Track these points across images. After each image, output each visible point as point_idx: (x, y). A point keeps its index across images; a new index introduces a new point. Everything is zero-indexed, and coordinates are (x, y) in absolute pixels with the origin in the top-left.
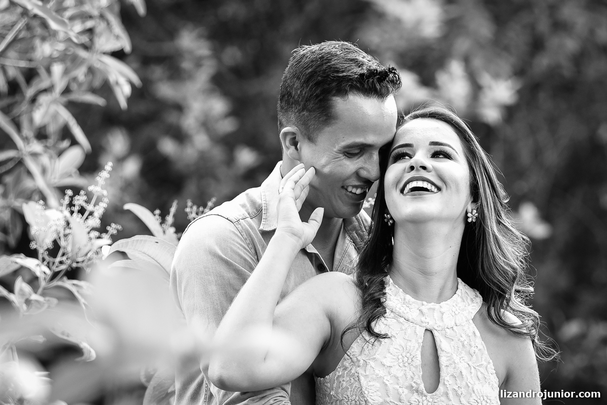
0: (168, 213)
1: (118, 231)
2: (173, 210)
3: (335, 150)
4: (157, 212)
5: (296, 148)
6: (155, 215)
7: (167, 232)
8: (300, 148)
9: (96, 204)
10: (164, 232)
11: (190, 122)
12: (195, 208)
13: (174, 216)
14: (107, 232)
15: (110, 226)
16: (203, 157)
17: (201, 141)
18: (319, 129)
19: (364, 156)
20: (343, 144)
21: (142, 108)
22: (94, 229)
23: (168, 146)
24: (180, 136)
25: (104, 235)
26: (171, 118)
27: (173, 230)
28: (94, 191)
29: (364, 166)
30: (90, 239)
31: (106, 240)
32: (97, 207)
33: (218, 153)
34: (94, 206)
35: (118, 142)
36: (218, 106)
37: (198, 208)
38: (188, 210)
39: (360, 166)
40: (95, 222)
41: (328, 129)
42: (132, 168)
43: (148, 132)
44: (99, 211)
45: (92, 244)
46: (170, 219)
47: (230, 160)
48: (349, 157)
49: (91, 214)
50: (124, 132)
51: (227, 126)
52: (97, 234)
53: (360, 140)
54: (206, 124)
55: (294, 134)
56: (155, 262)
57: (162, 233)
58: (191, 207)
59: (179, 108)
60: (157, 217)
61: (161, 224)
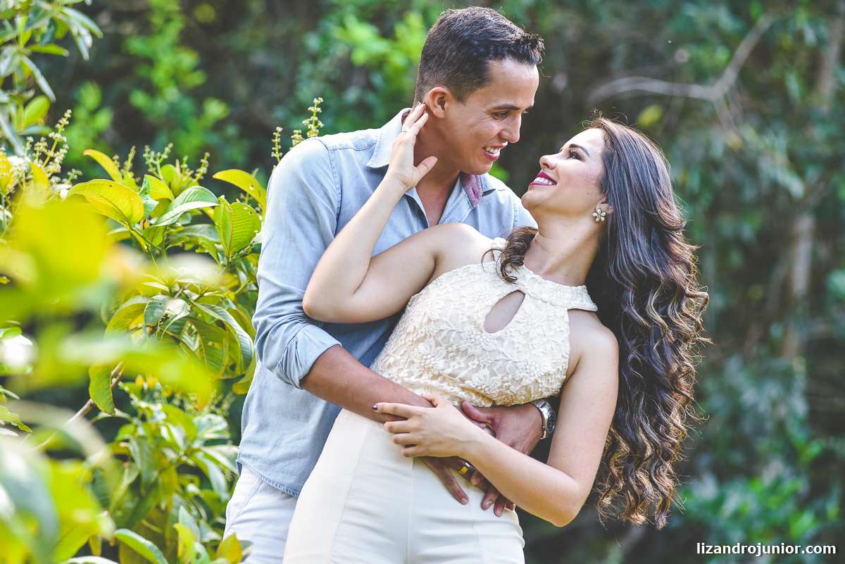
0: (127, 159)
1: (78, 176)
2: (131, 156)
3: (485, 110)
4: (116, 157)
5: (443, 108)
6: (113, 161)
7: (125, 176)
8: (448, 108)
9: (56, 150)
10: (123, 177)
11: (160, 75)
12: (153, 153)
13: (133, 161)
14: (68, 177)
15: (71, 171)
16: (173, 108)
17: (171, 94)
18: (472, 90)
19: (508, 118)
20: (495, 105)
21: (114, 62)
22: (55, 174)
23: (139, 99)
24: (152, 90)
25: (65, 180)
26: (142, 71)
27: (130, 175)
28: (54, 137)
29: (506, 127)
30: (52, 184)
31: (67, 184)
32: (58, 153)
33: (187, 105)
34: (55, 152)
35: (90, 95)
36: (188, 59)
37: (156, 153)
38: (145, 155)
39: (503, 128)
40: (55, 167)
41: (480, 91)
42: (104, 120)
43: (121, 85)
44: (59, 157)
45: (53, 189)
46: (128, 164)
47: (199, 111)
48: (495, 119)
49: (52, 159)
50: (95, 85)
51: (197, 79)
52: (58, 179)
53: (509, 102)
54: (176, 78)
55: (443, 93)
56: (112, 206)
57: (121, 178)
58: (149, 153)
59: (150, 62)
60: (116, 162)
61: (120, 169)
